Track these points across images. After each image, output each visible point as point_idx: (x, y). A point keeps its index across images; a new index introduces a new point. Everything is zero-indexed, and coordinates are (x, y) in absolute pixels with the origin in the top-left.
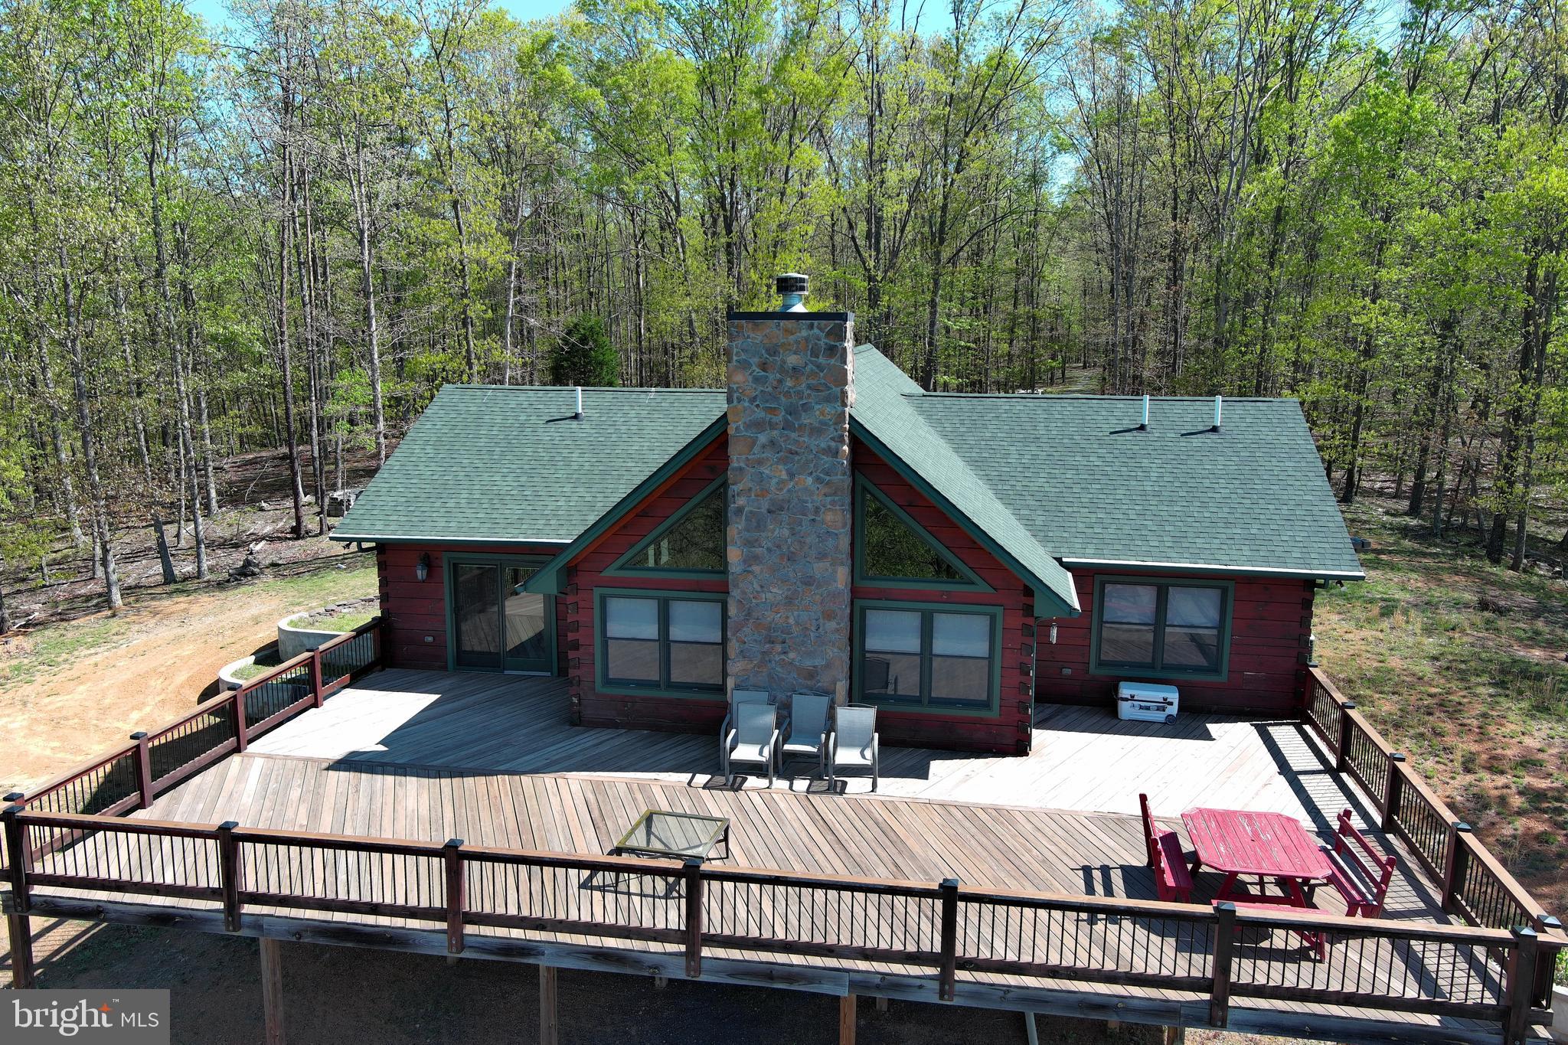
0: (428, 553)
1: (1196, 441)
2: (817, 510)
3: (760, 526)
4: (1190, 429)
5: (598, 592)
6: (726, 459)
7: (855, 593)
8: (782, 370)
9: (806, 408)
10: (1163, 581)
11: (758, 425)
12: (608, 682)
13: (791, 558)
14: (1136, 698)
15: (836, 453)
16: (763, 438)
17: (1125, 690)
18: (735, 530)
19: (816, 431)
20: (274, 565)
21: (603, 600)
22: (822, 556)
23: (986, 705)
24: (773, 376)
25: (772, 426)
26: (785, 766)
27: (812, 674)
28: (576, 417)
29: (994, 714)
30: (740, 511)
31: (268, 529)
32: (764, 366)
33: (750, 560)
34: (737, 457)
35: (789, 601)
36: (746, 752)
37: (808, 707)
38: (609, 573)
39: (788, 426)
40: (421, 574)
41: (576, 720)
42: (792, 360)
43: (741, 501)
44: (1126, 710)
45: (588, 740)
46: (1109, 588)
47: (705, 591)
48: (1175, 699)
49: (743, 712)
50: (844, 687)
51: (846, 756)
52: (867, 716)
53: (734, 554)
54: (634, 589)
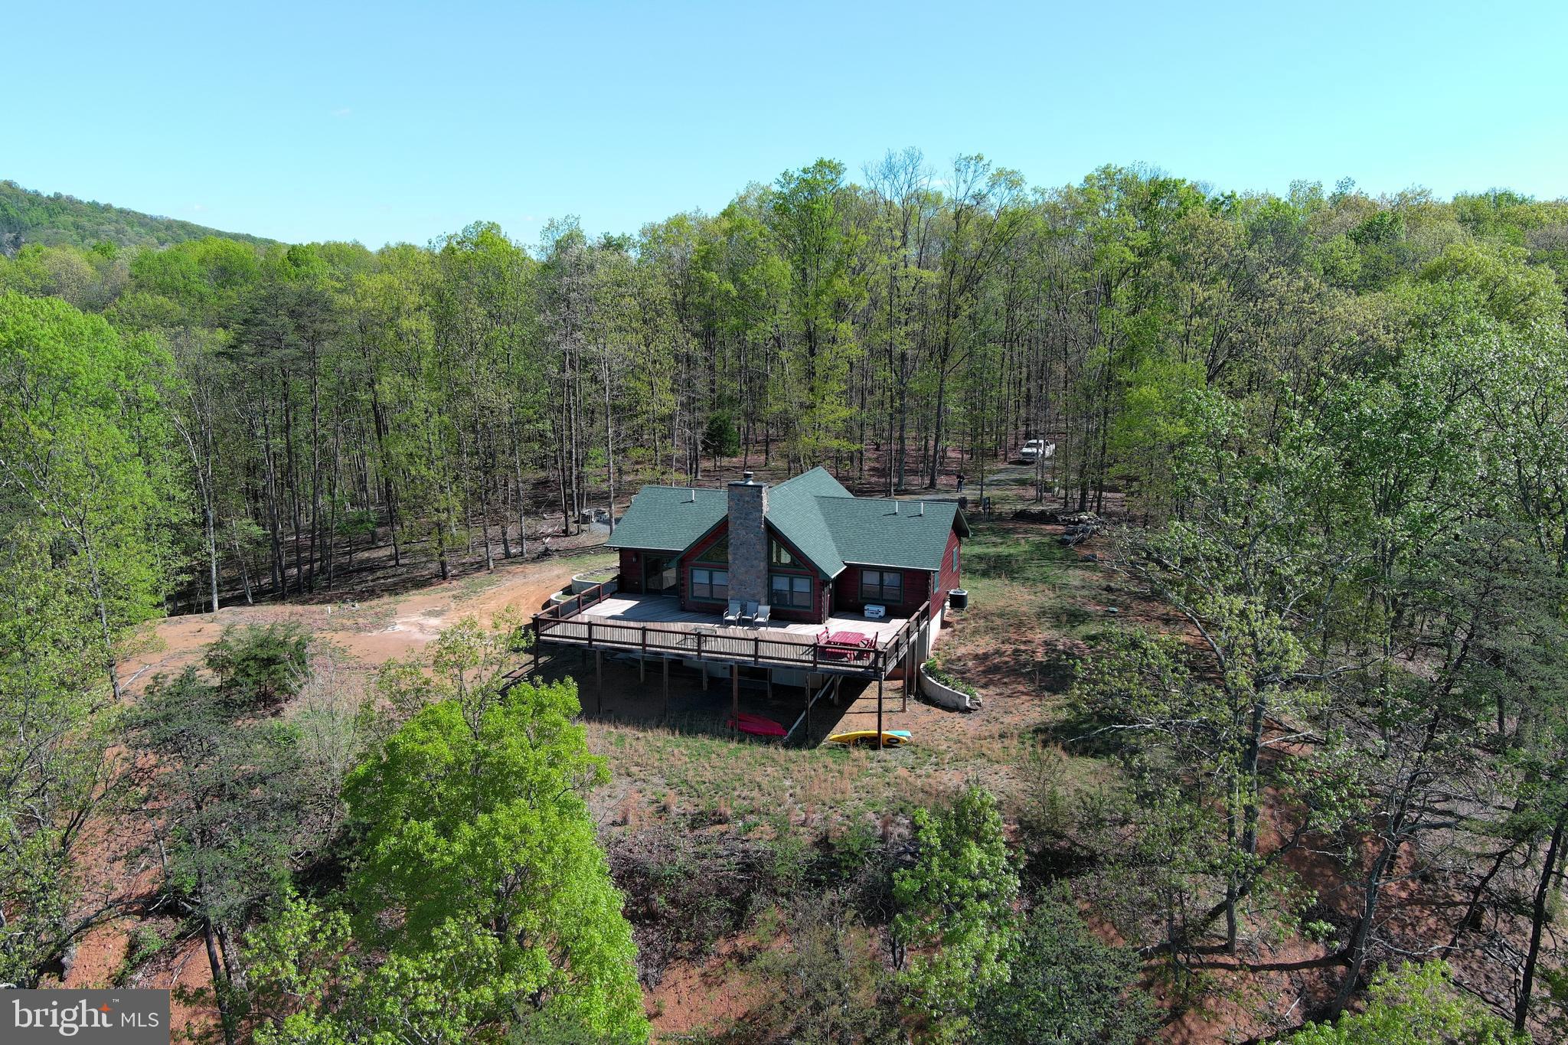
0: (637, 552)
1: (911, 520)
2: (754, 544)
3: (738, 549)
5: (691, 567)
6: (728, 528)
7: (769, 571)
8: (744, 502)
9: (751, 513)
10: (882, 570)
11: (737, 518)
12: (693, 597)
13: (747, 559)
14: (870, 609)
15: (760, 527)
16: (738, 521)
17: (866, 607)
18: (730, 550)
19: (754, 520)
20: (557, 550)
21: (693, 570)
22: (754, 559)
23: (809, 608)
24: (741, 503)
25: (741, 518)
26: (741, 622)
27: (754, 595)
28: (692, 500)
29: (811, 611)
30: (732, 544)
31: (550, 530)
32: (739, 500)
33: (735, 559)
34: (731, 527)
35: (746, 572)
36: (730, 618)
37: (751, 605)
38: (694, 561)
39: (746, 518)
40: (634, 560)
41: (683, 610)
42: (747, 499)
43: (732, 541)
44: (866, 613)
45: (686, 615)
46: (865, 573)
47: (724, 568)
48: (882, 610)
49: (731, 606)
50: (763, 600)
51: (759, 620)
52: (768, 608)
53: (730, 557)
54: (701, 567)
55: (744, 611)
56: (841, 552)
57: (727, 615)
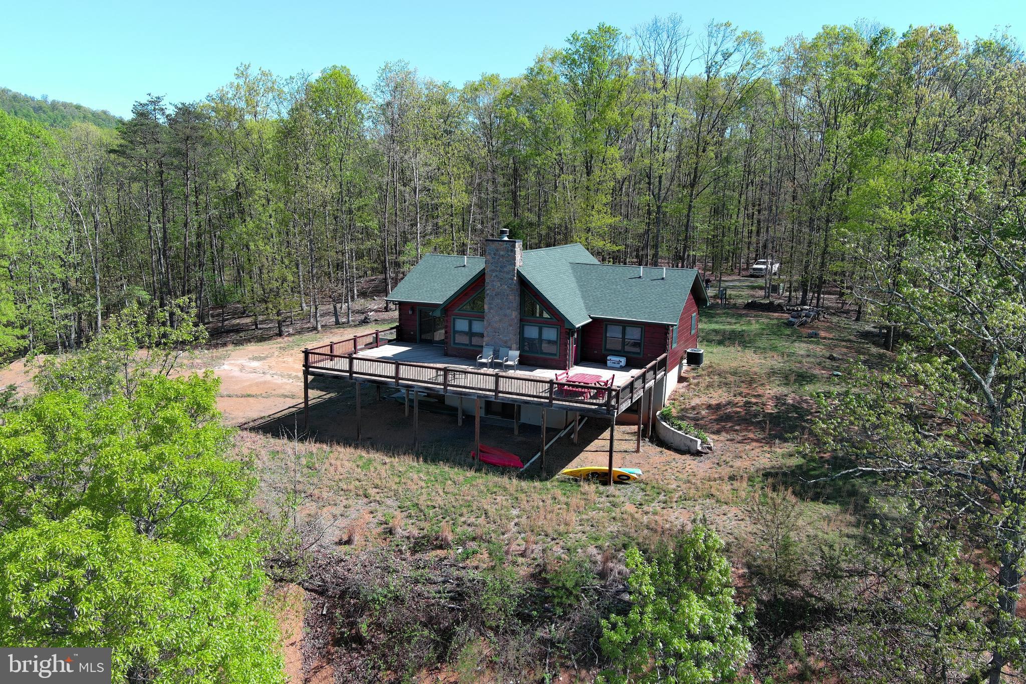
0: (413, 306)
1: (654, 282)
2: (508, 295)
3: (493, 299)
4: (655, 278)
5: (453, 317)
6: (484, 279)
7: (521, 320)
8: (499, 255)
9: (505, 266)
10: (624, 324)
11: (493, 271)
12: (455, 343)
13: (501, 308)
14: (612, 360)
15: (513, 279)
16: (494, 274)
17: (609, 358)
18: (486, 300)
19: (508, 273)
20: (376, 320)
21: (454, 319)
22: (509, 308)
23: (555, 355)
24: (497, 257)
25: (497, 271)
26: (493, 365)
27: (506, 342)
28: (464, 266)
29: (557, 357)
30: (488, 294)
31: (376, 307)
32: (495, 254)
33: (490, 308)
34: (488, 280)
35: (500, 321)
36: (483, 360)
37: (502, 350)
38: (456, 311)
39: (500, 271)
40: (410, 312)
41: (446, 355)
42: (502, 253)
43: (488, 292)
44: (609, 363)
45: (447, 359)
46: (609, 326)
47: (481, 318)
48: (623, 361)
49: (485, 350)
50: (514, 346)
51: (509, 363)
52: (517, 353)
53: (486, 307)
54: (462, 316)
55: (496, 355)
56: (588, 308)
57: (481, 358)
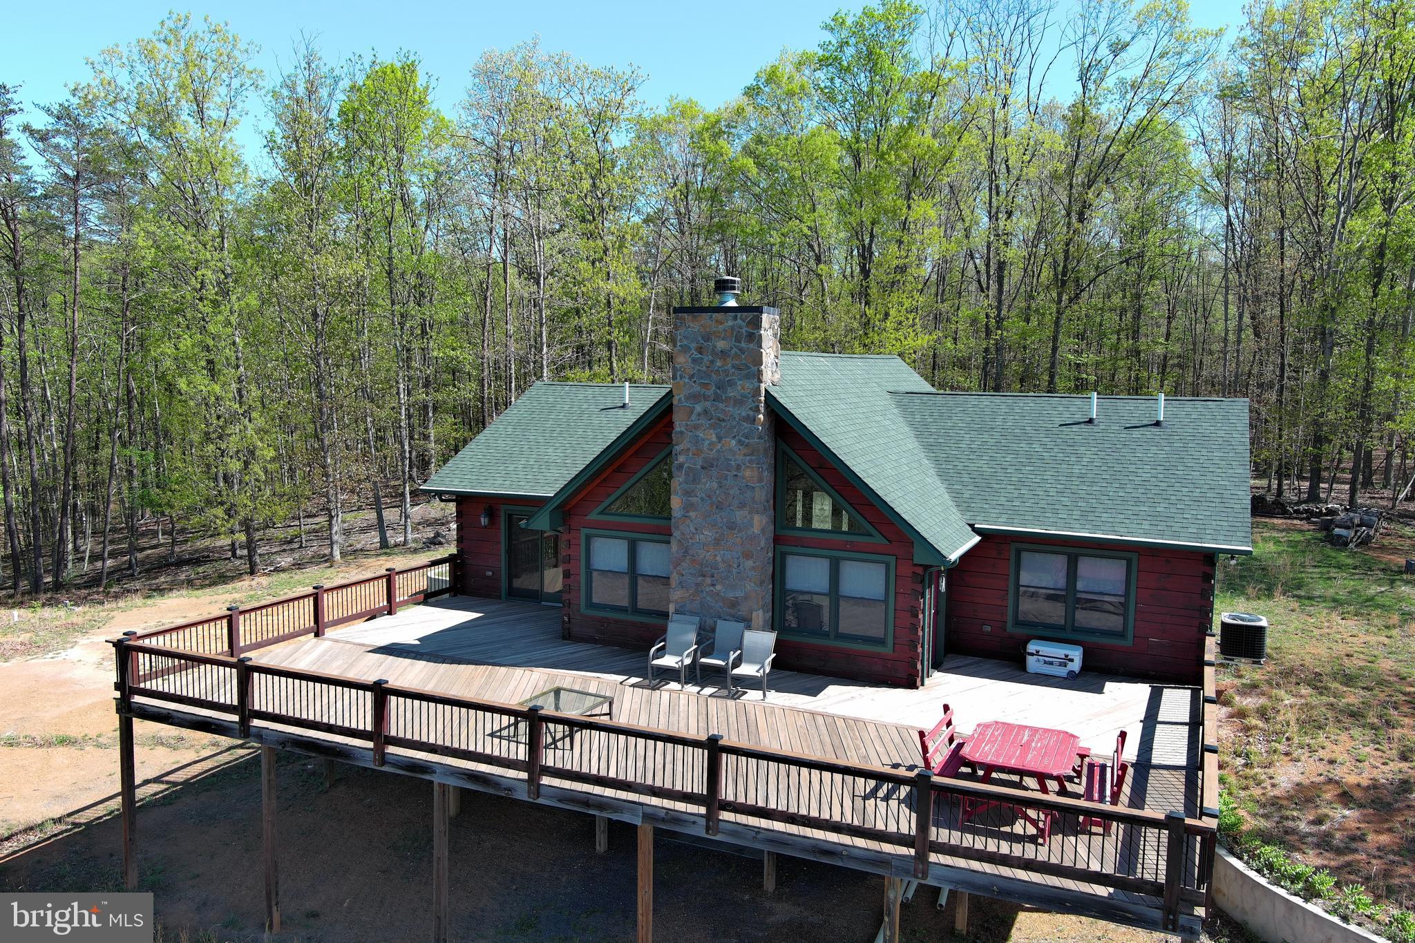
0: (490, 504)
1: (1136, 433)
2: (738, 467)
3: (695, 480)
4: (1135, 422)
5: (584, 531)
6: (670, 424)
7: (777, 540)
8: (714, 353)
9: (731, 383)
10: (1073, 550)
11: (695, 397)
12: (591, 605)
13: (719, 507)
14: (1041, 652)
15: (753, 420)
16: (698, 408)
17: (1032, 647)
18: (677, 483)
19: (739, 402)
21: (588, 538)
22: (742, 506)
23: (881, 642)
24: (707, 358)
25: (706, 398)
27: (734, 604)
29: (887, 650)
30: (681, 466)
32: (700, 350)
33: (688, 507)
34: (680, 423)
35: (717, 542)
37: (725, 629)
38: (594, 516)
39: (717, 398)
40: (484, 521)
41: (567, 636)
42: (721, 345)
43: (681, 459)
44: (1032, 664)
46: (1024, 555)
47: (663, 534)
48: (1076, 655)
49: (672, 627)
50: (759, 616)
51: (746, 669)
52: (768, 639)
53: (676, 503)
54: (611, 530)
55: (706, 644)
56: (962, 504)
57: (661, 652)
